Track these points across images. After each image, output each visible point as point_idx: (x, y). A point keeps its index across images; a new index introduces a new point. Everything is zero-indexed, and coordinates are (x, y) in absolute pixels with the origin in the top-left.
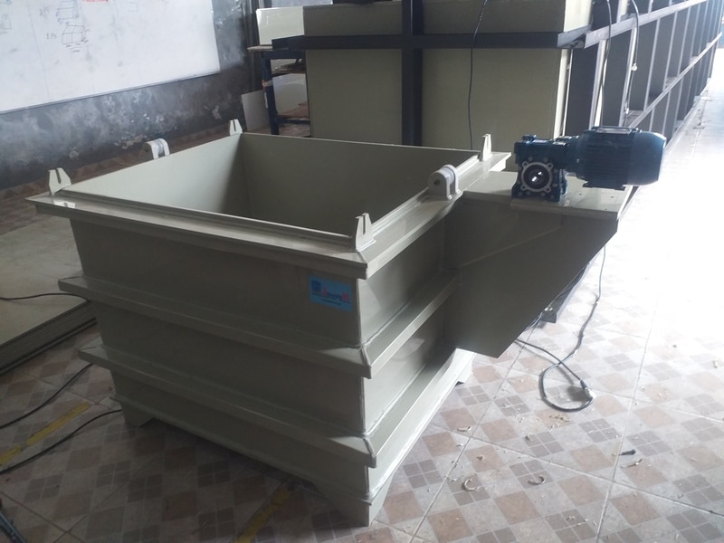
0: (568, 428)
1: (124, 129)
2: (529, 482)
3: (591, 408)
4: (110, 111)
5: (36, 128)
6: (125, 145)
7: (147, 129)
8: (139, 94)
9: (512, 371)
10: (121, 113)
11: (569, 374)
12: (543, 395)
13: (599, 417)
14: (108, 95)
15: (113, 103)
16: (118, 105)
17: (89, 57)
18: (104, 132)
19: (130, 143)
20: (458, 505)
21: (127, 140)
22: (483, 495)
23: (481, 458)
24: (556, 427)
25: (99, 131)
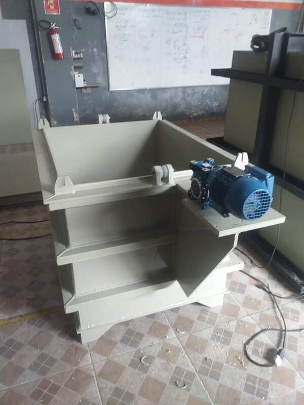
0: (238, 370)
1: (194, 107)
2: (176, 382)
3: (270, 369)
4: (189, 95)
5: (149, 99)
6: (192, 115)
7: (207, 108)
8: (207, 89)
9: (249, 317)
10: (195, 98)
11: (283, 340)
12: (248, 342)
13: (268, 378)
14: (190, 87)
15: (192, 92)
16: (194, 93)
17: (185, 67)
18: (183, 106)
19: (195, 114)
20: (127, 365)
21: (194, 112)
22: (145, 369)
23: (167, 351)
24: (232, 365)
25: (180, 105)
